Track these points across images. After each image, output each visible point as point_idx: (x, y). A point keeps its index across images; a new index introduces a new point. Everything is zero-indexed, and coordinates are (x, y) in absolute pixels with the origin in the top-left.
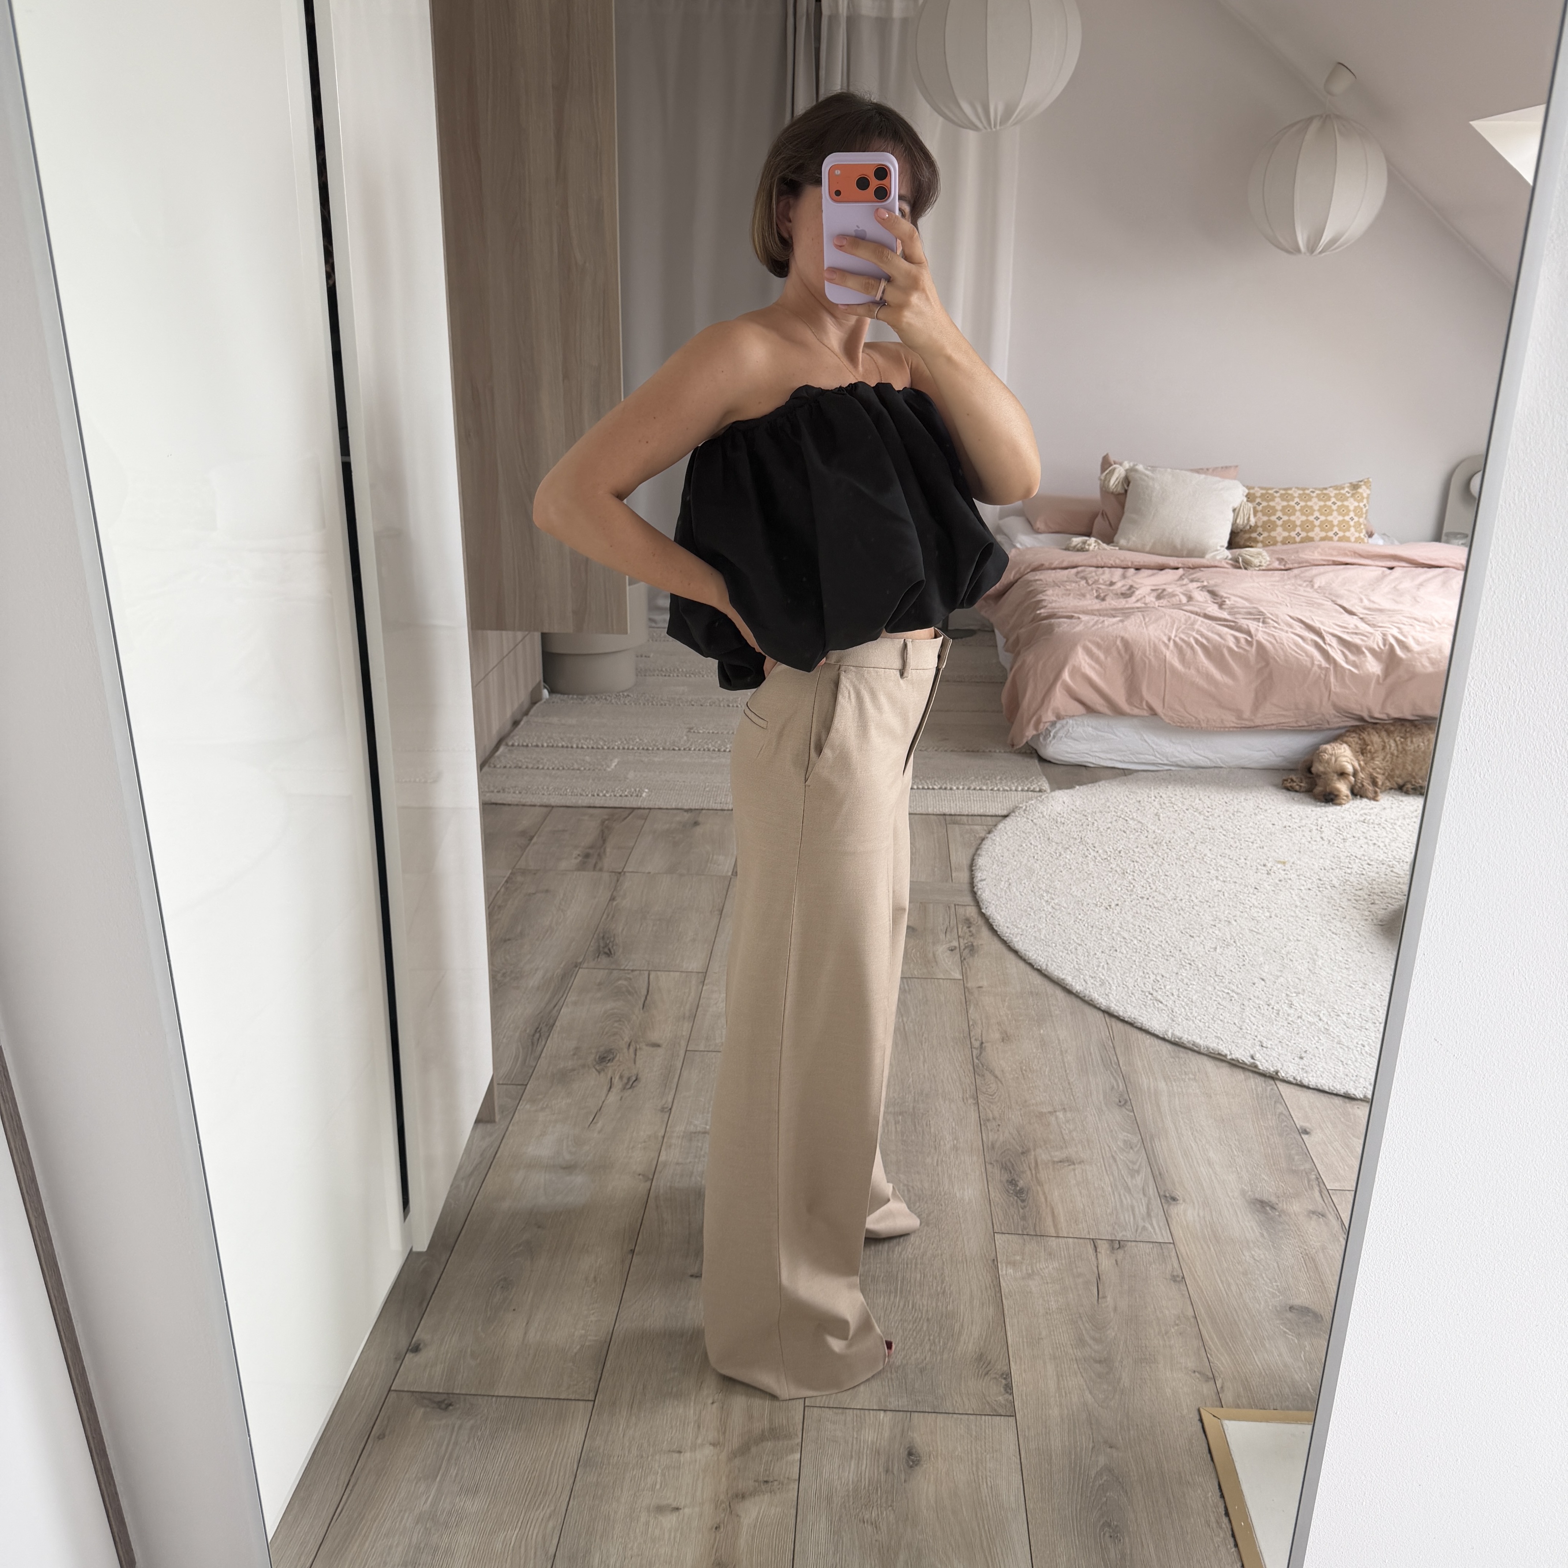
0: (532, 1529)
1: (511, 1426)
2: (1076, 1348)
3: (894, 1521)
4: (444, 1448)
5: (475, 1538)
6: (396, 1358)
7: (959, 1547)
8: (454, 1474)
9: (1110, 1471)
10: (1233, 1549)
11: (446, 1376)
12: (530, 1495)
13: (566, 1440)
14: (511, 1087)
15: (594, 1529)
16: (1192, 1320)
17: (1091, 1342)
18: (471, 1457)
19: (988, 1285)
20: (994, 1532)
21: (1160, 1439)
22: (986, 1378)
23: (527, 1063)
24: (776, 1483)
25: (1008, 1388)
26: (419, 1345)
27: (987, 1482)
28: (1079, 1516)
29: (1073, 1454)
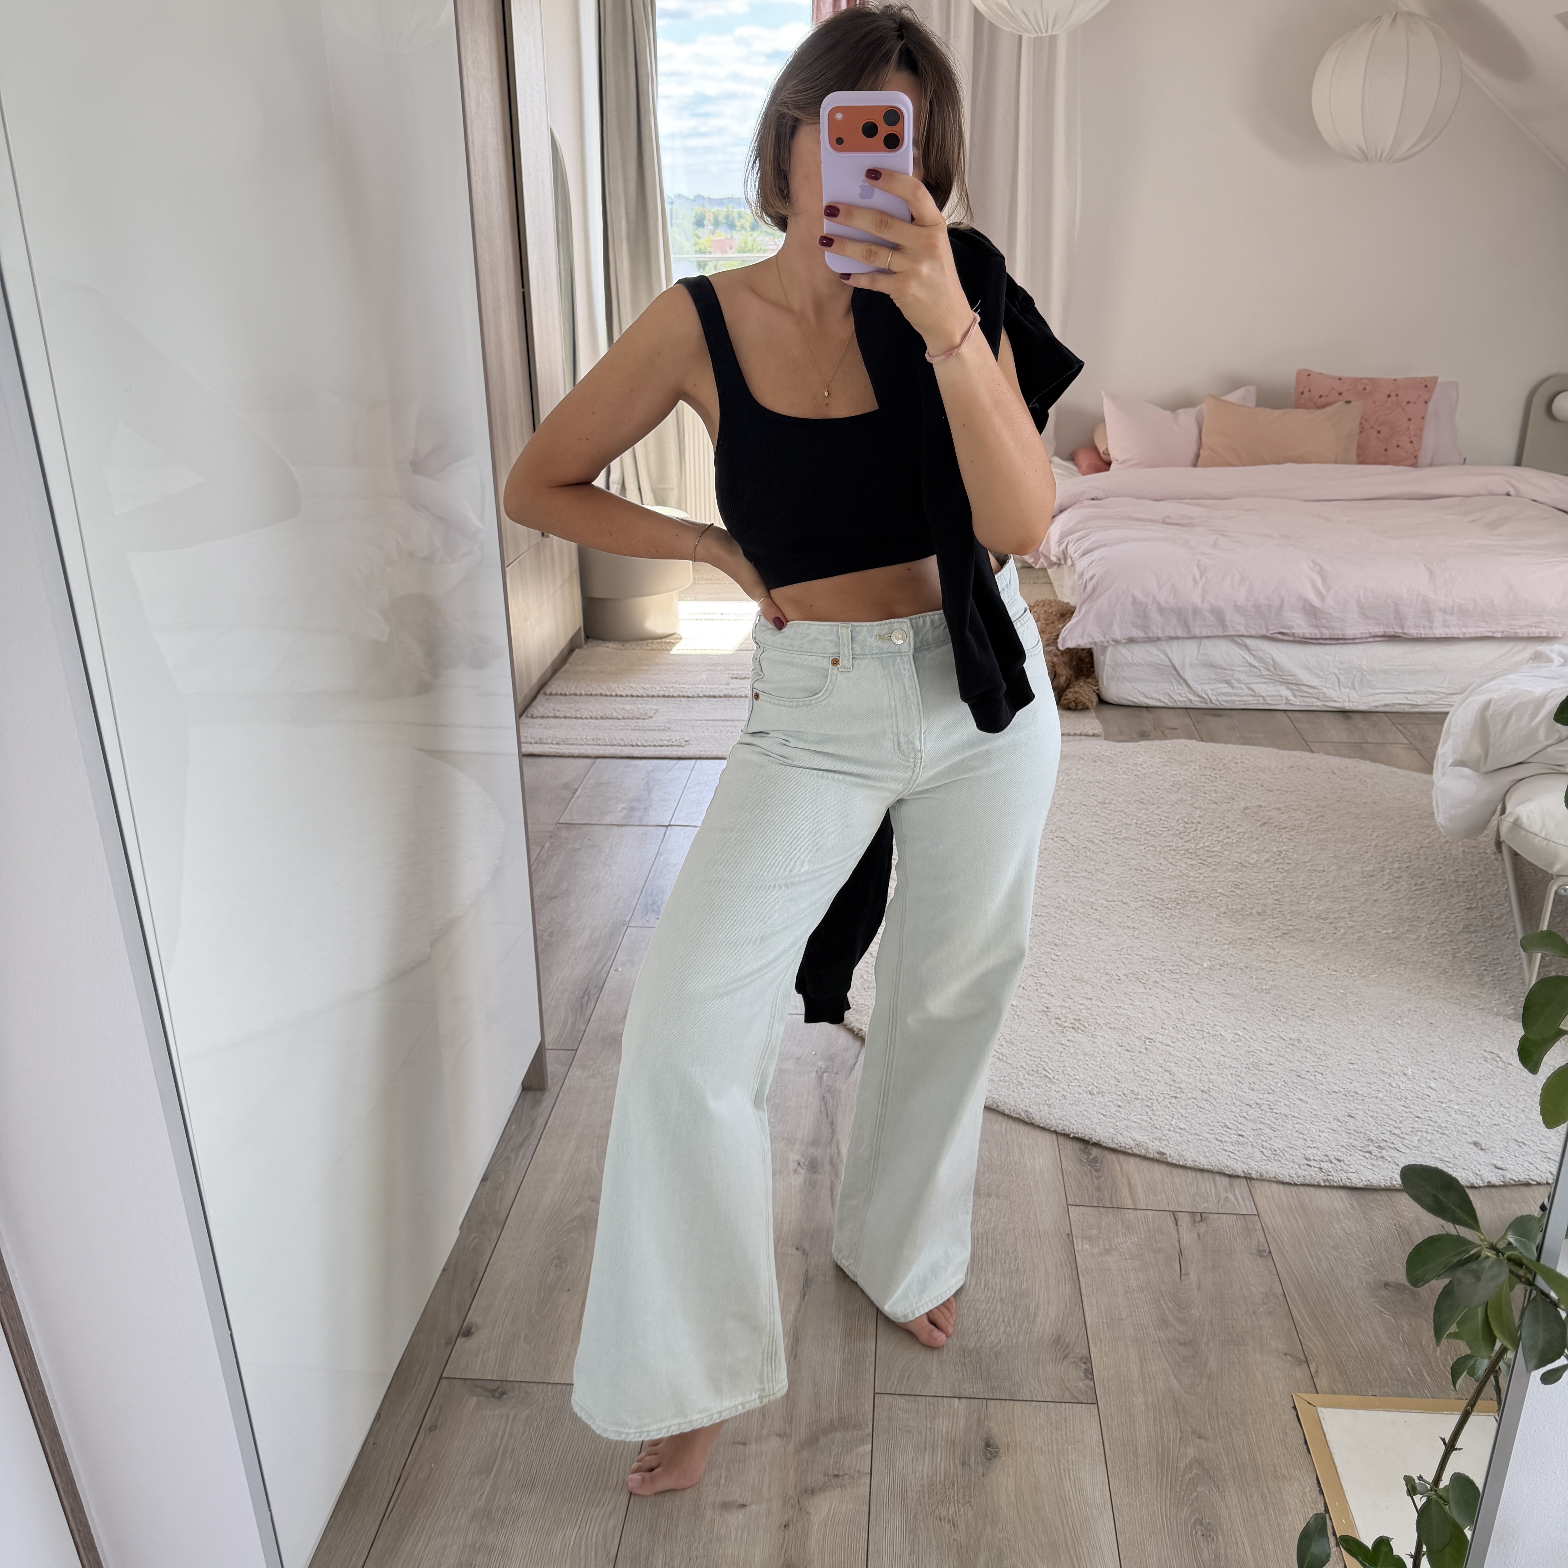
0: (592, 1527)
2: (1159, 1329)
3: (973, 1519)
4: (498, 1440)
5: (532, 1539)
6: (447, 1342)
7: (1042, 1546)
8: (509, 1469)
9: (1200, 1464)
11: (500, 1361)
12: (588, 1493)
14: (560, 1051)
15: (656, 1527)
16: (1282, 1299)
17: (1174, 1322)
18: (527, 1449)
19: (1063, 1262)
20: (1079, 1531)
21: (1252, 1428)
22: (1065, 1361)
23: (576, 1027)
24: (846, 1477)
25: (1089, 1373)
26: (471, 1328)
27: (1069, 1475)
28: (1168, 1513)
29: (1160, 1445)
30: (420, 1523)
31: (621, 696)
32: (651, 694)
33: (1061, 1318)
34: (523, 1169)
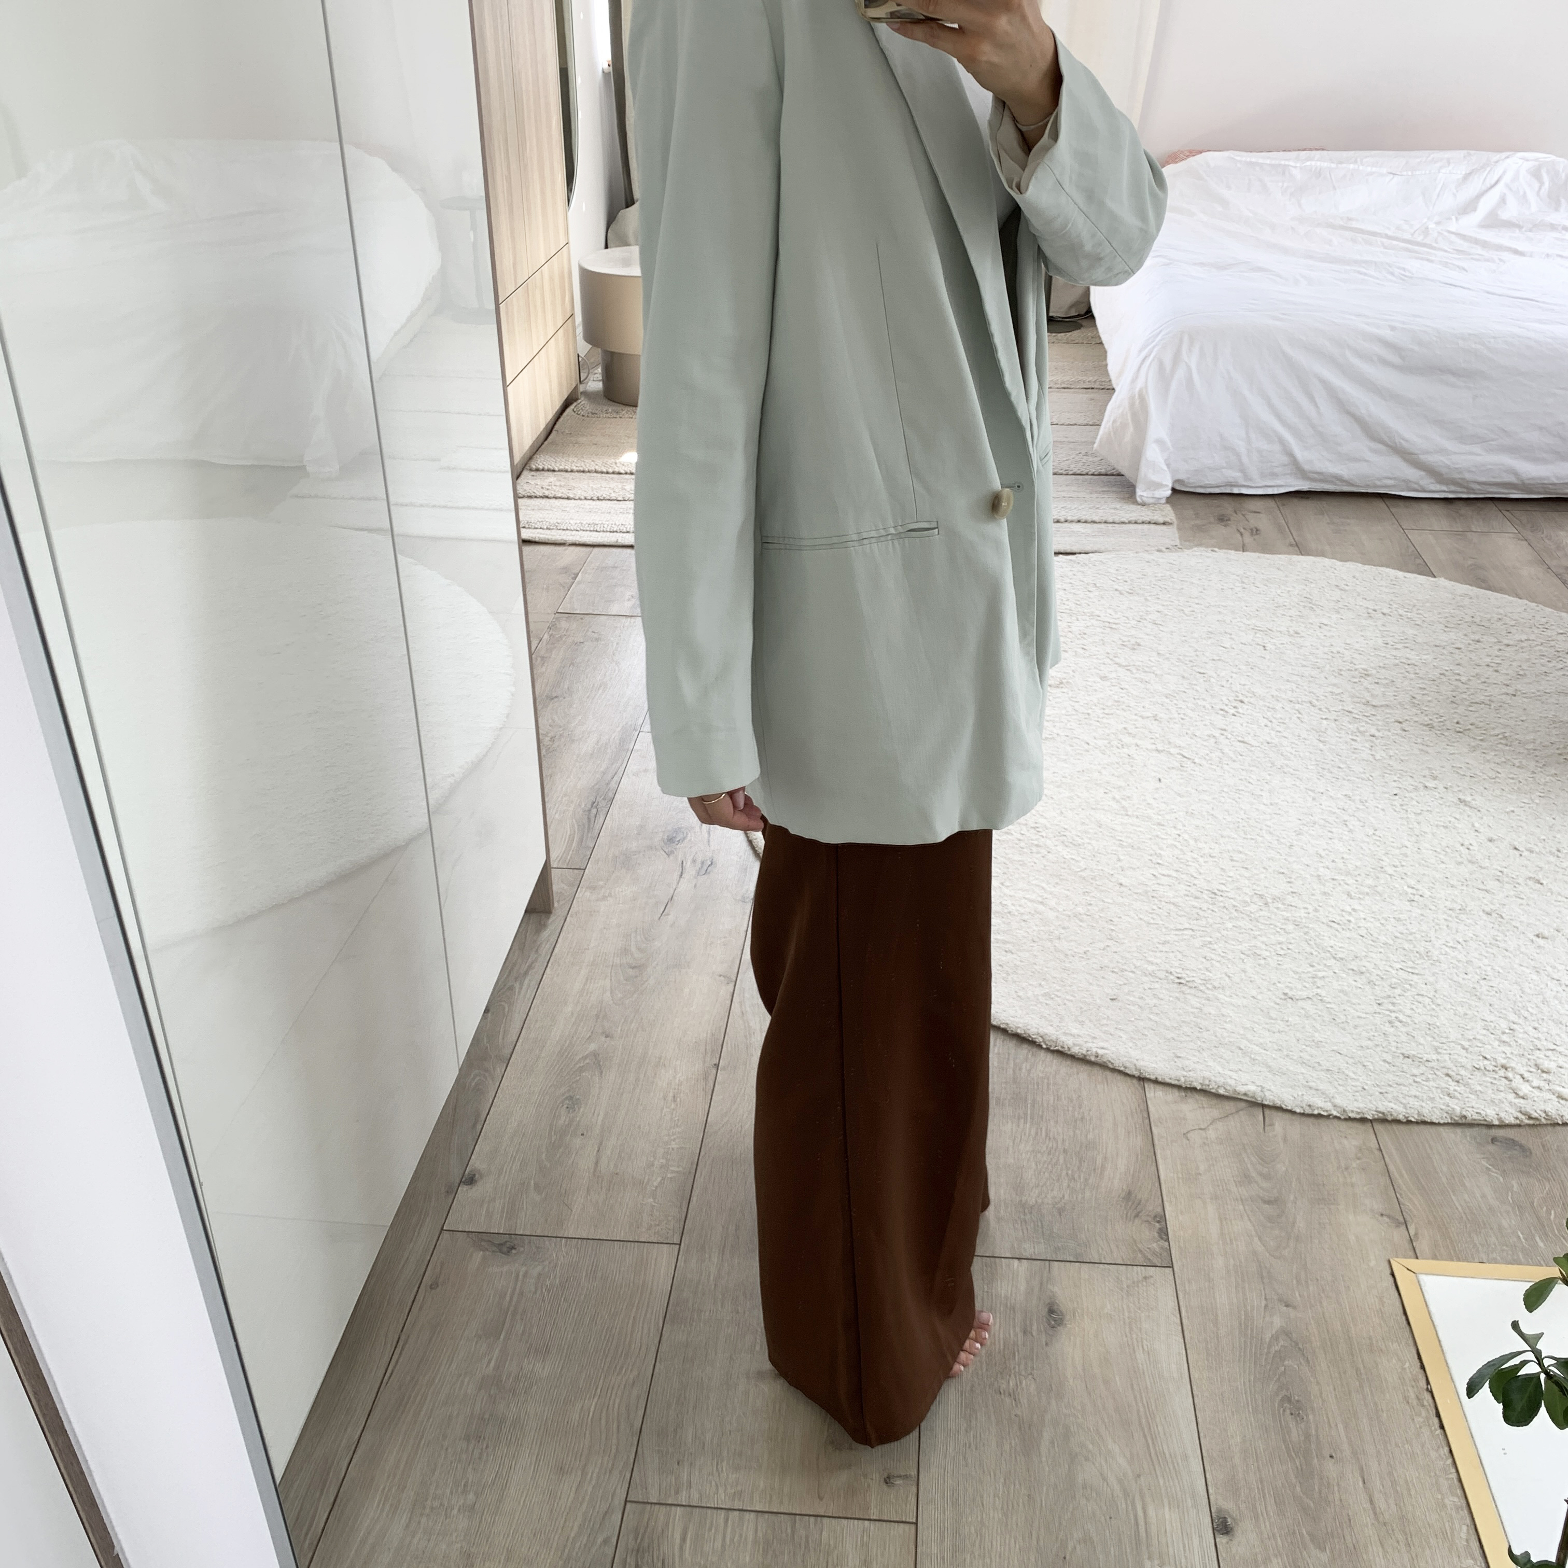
0: (613, 1396)
1: (584, 1273)
2: (1241, 1185)
3: (1036, 1393)
5: (547, 1408)
6: (447, 1193)
7: (1113, 1423)
8: (520, 1331)
9: (1287, 1335)
10: (1439, 1431)
11: (506, 1213)
12: (608, 1360)
13: (648, 1292)
14: (567, 870)
15: (685, 1398)
16: (1377, 1153)
17: (1258, 1178)
18: (540, 1310)
19: (1134, 1110)
20: (1153, 1407)
21: (1345, 1296)
22: (1136, 1220)
23: (584, 842)
25: (1164, 1233)
26: (474, 1175)
27: (1143, 1347)
28: (1253, 1389)
29: (1243, 1313)
30: (422, 1392)
33: (1132, 1172)
34: (529, 999)
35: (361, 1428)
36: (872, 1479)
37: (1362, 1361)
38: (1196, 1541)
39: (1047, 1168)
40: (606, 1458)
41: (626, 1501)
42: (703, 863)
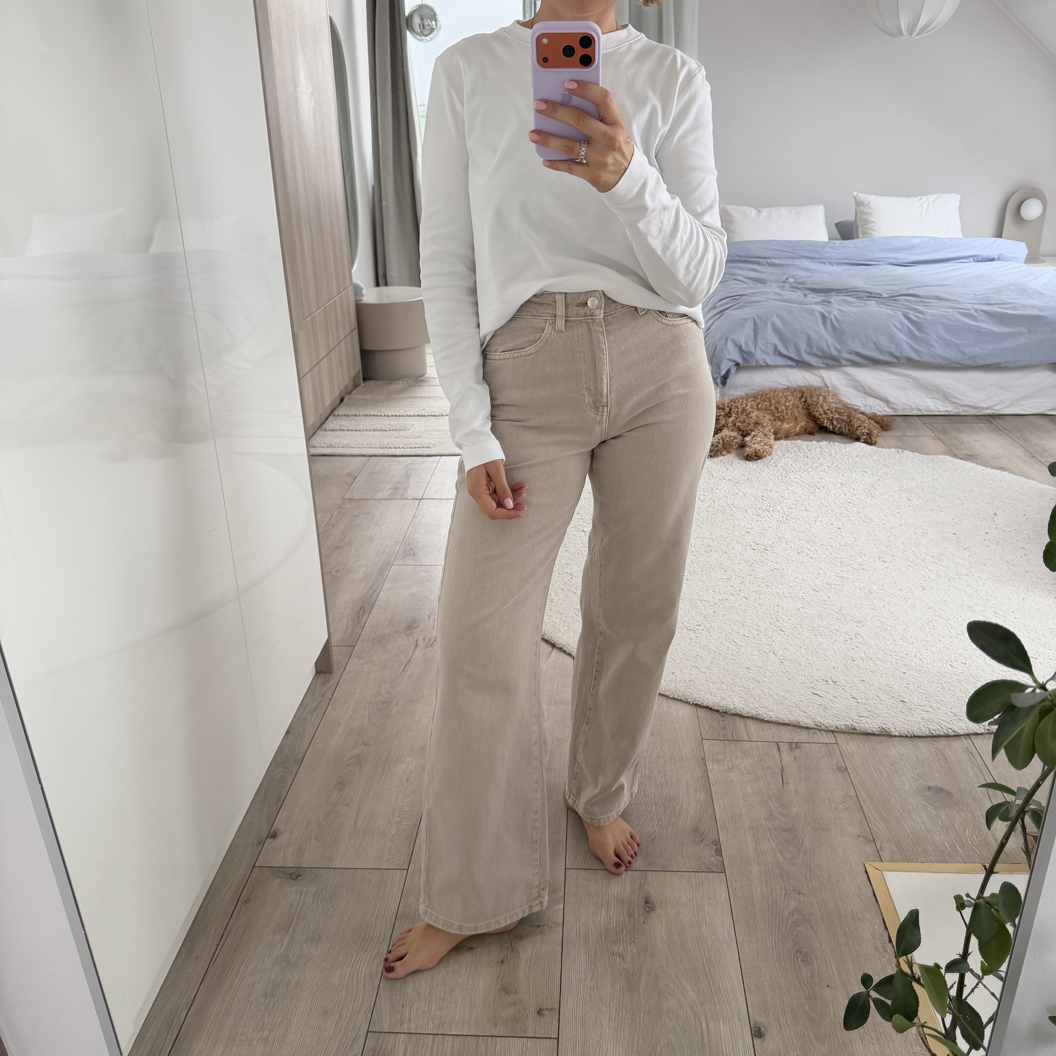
0: (361, 966)
1: (345, 890)
2: (768, 821)
3: (636, 953)
4: (294, 907)
5: (318, 975)
6: (259, 843)
7: (686, 971)
8: (302, 927)
9: (799, 912)
11: (296, 855)
12: (359, 942)
13: (387, 899)
14: (342, 647)
16: (855, 798)
17: (779, 816)
18: (316, 913)
19: (699, 777)
20: (713, 959)
21: (836, 886)
22: (701, 844)
23: (355, 631)
24: (546, 927)
25: (719, 852)
26: (277, 832)
27: (706, 922)
28: (777, 946)
29: (770, 899)
30: (237, 966)
31: (388, 416)
32: (409, 414)
33: (698, 815)
34: (316, 725)
35: (195, 992)
36: (530, 1012)
37: (848, 925)
38: (740, 1042)
39: (645, 814)
40: (356, 1004)
41: (368, 1032)
42: (430, 640)
